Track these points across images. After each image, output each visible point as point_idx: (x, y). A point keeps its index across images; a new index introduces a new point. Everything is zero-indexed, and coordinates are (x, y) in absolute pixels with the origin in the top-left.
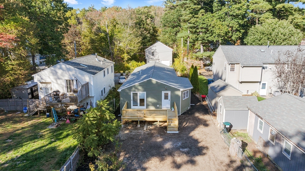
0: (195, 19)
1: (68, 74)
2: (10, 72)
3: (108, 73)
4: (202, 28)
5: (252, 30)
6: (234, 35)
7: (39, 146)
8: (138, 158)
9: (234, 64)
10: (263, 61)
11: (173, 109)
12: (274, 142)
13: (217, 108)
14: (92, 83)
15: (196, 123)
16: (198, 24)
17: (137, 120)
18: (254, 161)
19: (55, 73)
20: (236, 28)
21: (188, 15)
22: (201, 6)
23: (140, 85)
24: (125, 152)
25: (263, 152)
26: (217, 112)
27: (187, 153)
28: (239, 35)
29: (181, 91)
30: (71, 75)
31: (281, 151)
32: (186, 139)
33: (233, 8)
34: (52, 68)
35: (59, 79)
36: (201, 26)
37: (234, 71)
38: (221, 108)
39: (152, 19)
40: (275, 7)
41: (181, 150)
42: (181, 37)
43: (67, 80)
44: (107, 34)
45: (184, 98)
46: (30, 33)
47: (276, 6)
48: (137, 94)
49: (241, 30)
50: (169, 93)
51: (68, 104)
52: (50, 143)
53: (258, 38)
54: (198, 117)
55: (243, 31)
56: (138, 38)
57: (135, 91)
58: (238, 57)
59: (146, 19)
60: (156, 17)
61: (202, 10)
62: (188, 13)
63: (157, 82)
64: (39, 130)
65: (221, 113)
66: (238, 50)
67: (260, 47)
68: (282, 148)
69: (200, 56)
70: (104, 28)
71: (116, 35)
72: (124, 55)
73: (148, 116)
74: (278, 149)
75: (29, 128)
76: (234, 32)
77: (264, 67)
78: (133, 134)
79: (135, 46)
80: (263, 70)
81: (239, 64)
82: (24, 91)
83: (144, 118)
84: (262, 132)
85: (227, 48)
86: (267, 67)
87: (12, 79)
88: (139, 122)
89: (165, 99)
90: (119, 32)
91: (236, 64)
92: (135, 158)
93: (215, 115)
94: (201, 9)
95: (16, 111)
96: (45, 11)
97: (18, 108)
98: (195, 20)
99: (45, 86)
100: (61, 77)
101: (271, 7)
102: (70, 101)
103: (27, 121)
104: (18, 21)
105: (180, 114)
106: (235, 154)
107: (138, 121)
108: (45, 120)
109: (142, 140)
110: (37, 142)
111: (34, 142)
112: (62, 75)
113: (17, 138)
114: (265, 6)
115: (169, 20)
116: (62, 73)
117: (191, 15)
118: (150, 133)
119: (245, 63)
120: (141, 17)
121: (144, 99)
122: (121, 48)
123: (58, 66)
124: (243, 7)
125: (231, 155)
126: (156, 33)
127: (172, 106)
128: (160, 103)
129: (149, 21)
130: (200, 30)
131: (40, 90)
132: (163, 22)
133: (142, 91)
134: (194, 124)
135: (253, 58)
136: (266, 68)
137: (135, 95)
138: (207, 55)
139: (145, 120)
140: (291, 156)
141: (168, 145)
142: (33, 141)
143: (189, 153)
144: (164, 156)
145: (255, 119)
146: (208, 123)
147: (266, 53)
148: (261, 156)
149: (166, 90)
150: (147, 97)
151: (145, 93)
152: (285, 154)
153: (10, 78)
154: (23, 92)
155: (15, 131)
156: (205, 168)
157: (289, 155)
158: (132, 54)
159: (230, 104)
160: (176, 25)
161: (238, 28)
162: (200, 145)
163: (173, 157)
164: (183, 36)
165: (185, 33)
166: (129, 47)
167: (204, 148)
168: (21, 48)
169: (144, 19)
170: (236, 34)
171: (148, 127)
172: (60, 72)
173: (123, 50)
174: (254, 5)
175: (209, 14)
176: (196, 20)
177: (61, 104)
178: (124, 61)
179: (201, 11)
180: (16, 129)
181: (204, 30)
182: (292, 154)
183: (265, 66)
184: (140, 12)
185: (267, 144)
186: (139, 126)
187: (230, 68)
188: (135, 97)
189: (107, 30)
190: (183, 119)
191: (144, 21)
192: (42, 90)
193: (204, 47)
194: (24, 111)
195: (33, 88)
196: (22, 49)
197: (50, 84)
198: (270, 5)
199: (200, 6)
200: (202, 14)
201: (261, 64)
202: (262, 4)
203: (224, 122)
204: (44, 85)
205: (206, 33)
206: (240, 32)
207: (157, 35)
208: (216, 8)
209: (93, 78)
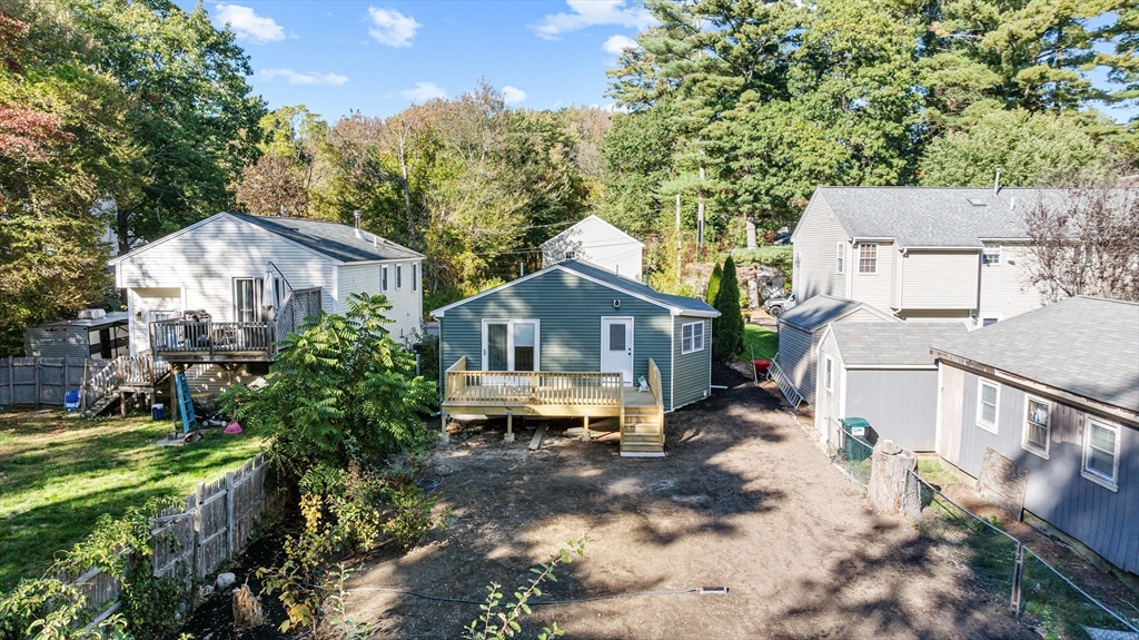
0: (726, 123)
1: (244, 255)
2: (29, 255)
3: (399, 286)
4: (749, 155)
5: (935, 152)
6: (867, 176)
7: (109, 486)
8: (502, 517)
9: (874, 246)
10: (980, 234)
11: (644, 384)
12: (1044, 449)
13: (814, 389)
14: (335, 294)
15: (736, 433)
16: (735, 140)
17: (504, 412)
18: (969, 530)
19: (195, 254)
20: (875, 148)
21: (700, 111)
22: (746, 80)
23: (519, 292)
24: (452, 504)
25: (1004, 503)
26: (814, 403)
27: (699, 508)
28: (889, 178)
29: (675, 317)
30: (258, 261)
31: (1077, 474)
32: (694, 473)
33: (863, 77)
34: (186, 233)
35: (210, 274)
36: (745, 149)
37: (873, 270)
38: (829, 370)
39: (567, 149)
40: (1013, 79)
41: (675, 498)
42: (675, 194)
43: (240, 282)
44: (400, 184)
45: (685, 349)
46: (116, 119)
47: (1015, 75)
48: (503, 328)
49: (895, 161)
50: (629, 323)
51: (240, 353)
52: (156, 479)
53: (958, 175)
54: (740, 416)
55: (900, 163)
56: (516, 194)
57: (496, 316)
58: (885, 221)
59: (546, 150)
60: (581, 144)
61: (751, 94)
62: (698, 101)
63: (581, 279)
64: (117, 450)
65: (832, 390)
66: (887, 201)
67: (965, 193)
68: (1078, 459)
69: (746, 258)
70: (392, 164)
71: (435, 187)
72: (461, 257)
73: (547, 400)
74: (1062, 470)
75: (79, 446)
76: (867, 165)
77: (985, 256)
78: (487, 458)
79: (504, 223)
80: (984, 267)
81: (892, 243)
82: (74, 336)
83: (532, 406)
84: (994, 428)
85: (845, 193)
86: (997, 256)
87: (31, 279)
88: (510, 420)
89: (611, 349)
90: (446, 176)
91: (882, 243)
92: (490, 518)
93: (808, 415)
94: (745, 88)
95: (40, 406)
96: (177, 74)
97: (47, 394)
98: (725, 127)
99: (154, 308)
100: (217, 268)
101: (998, 79)
102: (247, 345)
103: (77, 428)
104: (76, 77)
105: (673, 410)
106: (892, 501)
107: (507, 416)
108: (145, 426)
109: (519, 474)
110: (105, 477)
111: (93, 477)
112: (225, 260)
113: (27, 467)
114: (975, 75)
115: (631, 144)
116: (223, 253)
117: (708, 111)
118: (555, 457)
119: (913, 240)
120: (527, 140)
121: (532, 348)
122: (453, 232)
123: (209, 225)
124: (898, 73)
125: (879, 508)
126: (583, 197)
127: (641, 370)
128: (593, 363)
129: (555, 155)
130: (743, 162)
131: (134, 323)
132: (609, 151)
133: (524, 317)
134: (724, 436)
135: (944, 224)
136: (996, 261)
137: (499, 330)
138: (771, 254)
139: (534, 411)
140: (1119, 474)
141: (623, 487)
142: (90, 474)
143: (706, 508)
144: (608, 515)
145: (965, 389)
146: (779, 432)
147: (989, 211)
148: (998, 517)
149: (617, 311)
150: (544, 340)
151: (537, 322)
152: (1094, 476)
153: (24, 277)
154: (73, 341)
155: (24, 451)
156: (771, 544)
157: (1111, 475)
158: (493, 254)
159: (863, 349)
160: (655, 162)
161: (881, 151)
162: (750, 487)
163: (644, 516)
164: (682, 188)
165: (687, 180)
166: (481, 229)
167: (768, 494)
168: (78, 166)
169: (538, 148)
170: (877, 171)
171: (546, 442)
172: (214, 248)
173: (461, 237)
174: (936, 74)
175: (776, 105)
176: (728, 128)
177: (211, 354)
178: (461, 281)
179: (744, 97)
180: (27, 447)
181: (756, 161)
182: (1120, 467)
183: (987, 251)
184: (525, 124)
185: (1016, 467)
186: (510, 437)
187: (859, 258)
188: (499, 339)
189: (404, 169)
190: (683, 421)
191: (537, 154)
192: (144, 321)
193: (759, 230)
194: (69, 405)
195: (111, 330)
196: (81, 172)
197: (176, 300)
198: (996, 72)
199: (740, 80)
200: (748, 105)
201: (975, 243)
202: (966, 71)
203: (843, 417)
204: (151, 304)
205: (765, 173)
206: (890, 166)
207: (585, 203)
208: (800, 85)
209: (340, 274)
